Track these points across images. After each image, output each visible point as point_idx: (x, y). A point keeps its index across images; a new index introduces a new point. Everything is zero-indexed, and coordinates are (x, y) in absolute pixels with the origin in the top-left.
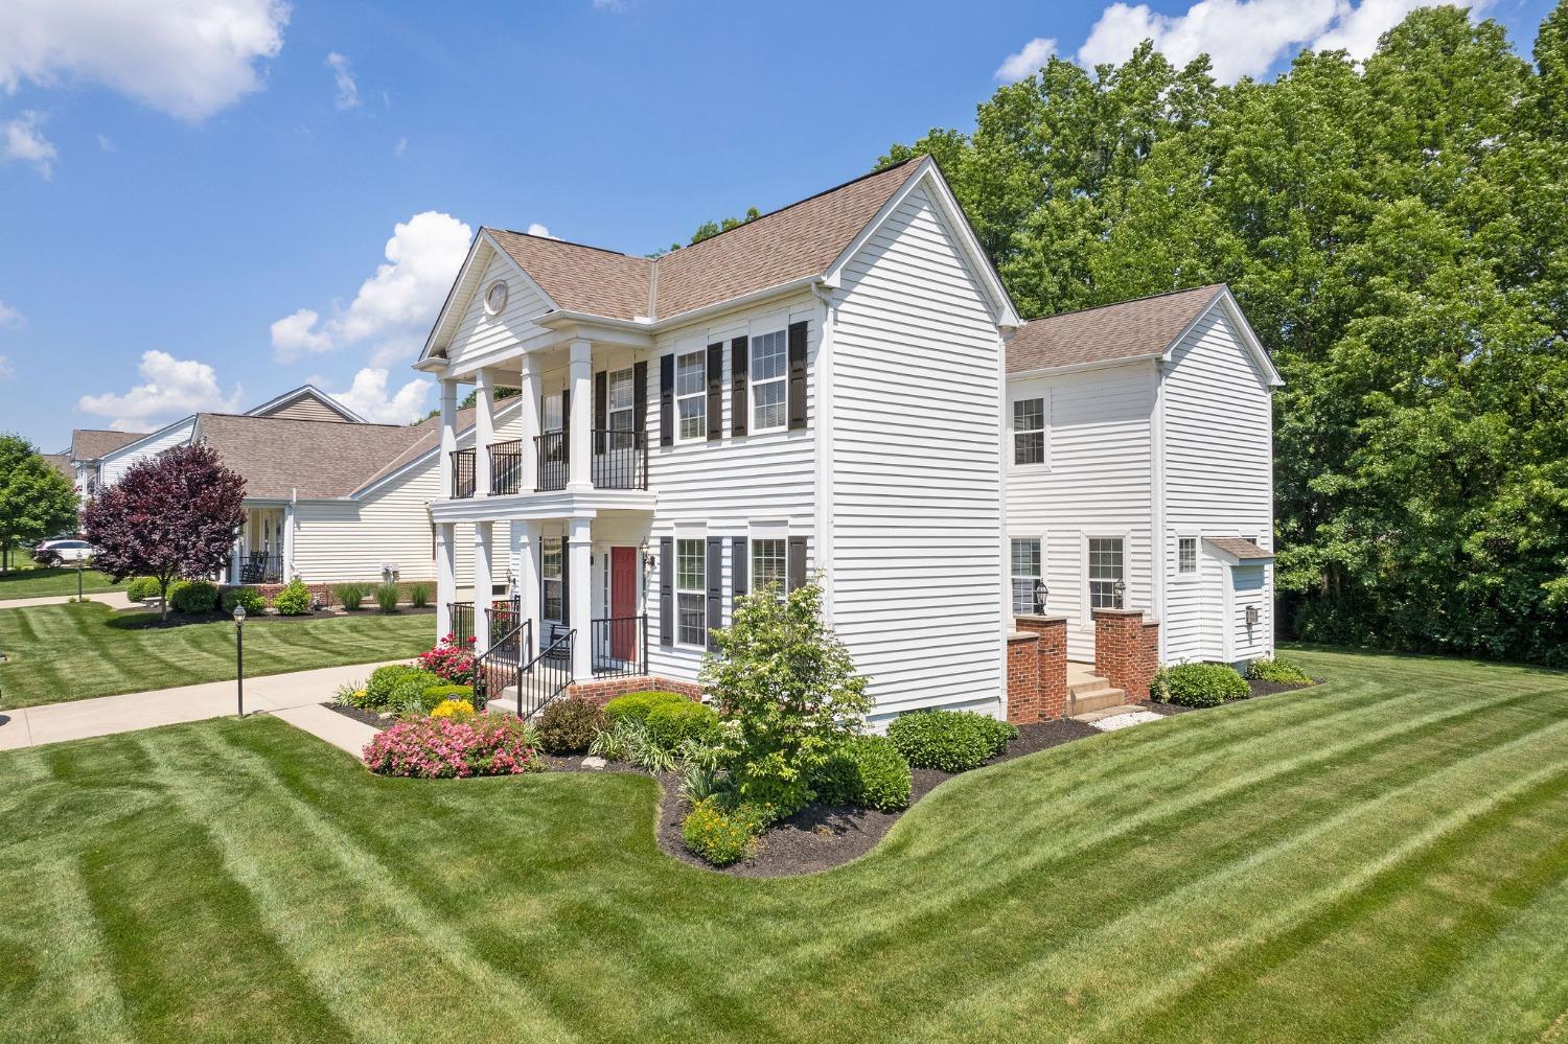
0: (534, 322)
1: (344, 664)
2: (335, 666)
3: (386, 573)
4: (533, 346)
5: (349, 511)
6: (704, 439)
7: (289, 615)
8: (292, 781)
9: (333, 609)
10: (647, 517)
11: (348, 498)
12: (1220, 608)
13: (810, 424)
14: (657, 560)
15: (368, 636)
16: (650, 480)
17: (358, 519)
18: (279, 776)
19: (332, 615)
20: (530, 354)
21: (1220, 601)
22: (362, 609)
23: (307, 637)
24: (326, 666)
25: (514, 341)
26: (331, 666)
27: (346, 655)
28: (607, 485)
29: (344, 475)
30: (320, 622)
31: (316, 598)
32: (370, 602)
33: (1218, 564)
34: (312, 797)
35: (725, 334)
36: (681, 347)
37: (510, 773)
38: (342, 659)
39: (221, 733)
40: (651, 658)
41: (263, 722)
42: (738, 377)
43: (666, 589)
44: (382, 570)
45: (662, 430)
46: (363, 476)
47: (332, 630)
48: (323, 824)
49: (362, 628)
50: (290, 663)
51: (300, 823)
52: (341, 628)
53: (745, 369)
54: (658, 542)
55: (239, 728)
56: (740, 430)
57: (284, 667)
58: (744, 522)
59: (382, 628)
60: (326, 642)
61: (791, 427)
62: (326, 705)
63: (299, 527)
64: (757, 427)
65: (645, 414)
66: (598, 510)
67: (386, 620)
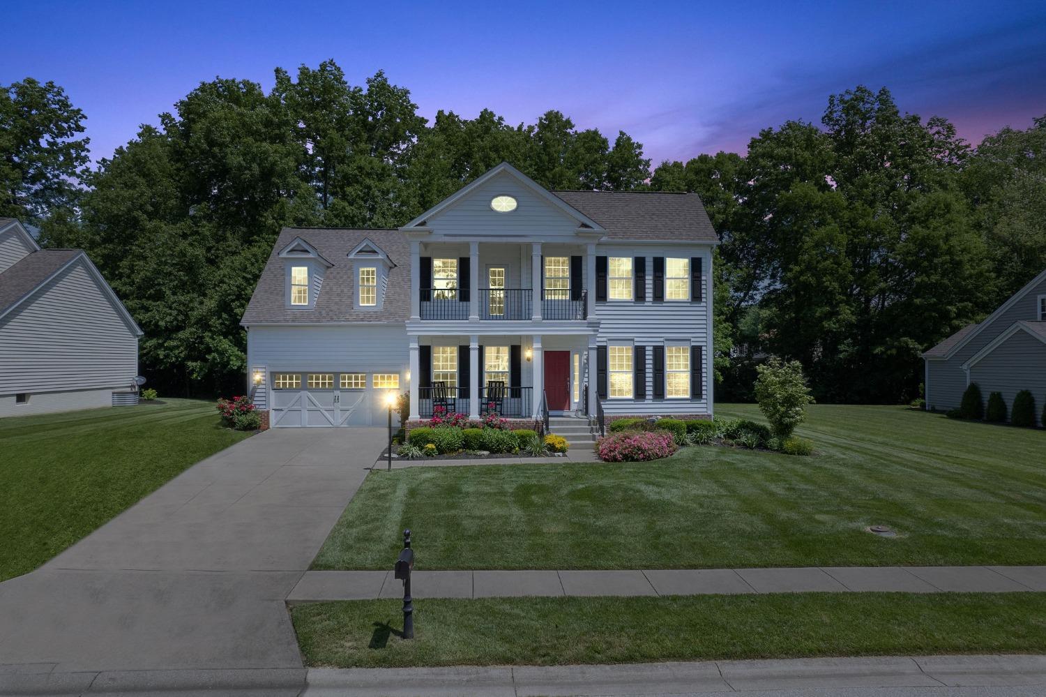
6: (632, 300)
13: (704, 300)
35: (649, 254)
36: (611, 254)
43: (601, 371)
53: (662, 271)
56: (658, 298)
58: (662, 339)
61: (693, 300)
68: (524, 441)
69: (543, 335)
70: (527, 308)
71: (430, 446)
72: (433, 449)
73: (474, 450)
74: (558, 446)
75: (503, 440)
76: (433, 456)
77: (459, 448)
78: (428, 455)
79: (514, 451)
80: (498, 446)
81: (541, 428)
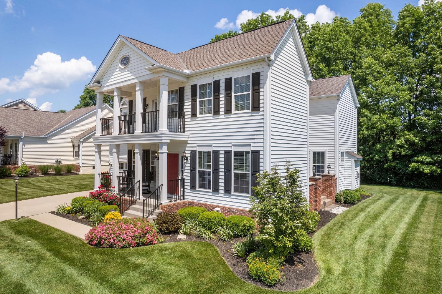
0: (146, 69)
1: (51, 195)
2: (48, 196)
3: (57, 162)
4: (141, 79)
5: (44, 140)
6: (212, 115)
7: (21, 176)
8: (57, 253)
9: (38, 174)
10: (186, 142)
11: (43, 136)
12: (351, 173)
13: (261, 109)
14: (189, 158)
15: (54, 183)
16: (186, 129)
17: (47, 143)
18: (50, 250)
19: (38, 176)
20: (140, 82)
21: (351, 171)
22: (49, 174)
23: (31, 185)
24: (44, 196)
25: (133, 77)
26: (46, 196)
27: (51, 191)
28: (172, 131)
29: (41, 128)
30: (34, 179)
31: (31, 170)
32: (51, 171)
33: (350, 160)
34: (72, 262)
35: (222, 77)
36: (201, 81)
37: (153, 244)
38: (49, 193)
39: (11, 228)
40: (186, 194)
41: (28, 222)
42: (228, 92)
43: (193, 169)
44: (55, 161)
45: (192, 111)
46: (49, 128)
47: (39, 181)
48: (83, 277)
49: (50, 181)
50: (29, 195)
51: (71, 277)
52: (42, 181)
53: (230, 89)
54: (190, 152)
55: (19, 226)
56: (228, 111)
57: (27, 197)
58: (230, 145)
59: (58, 180)
60: (38, 186)
61: (252, 110)
62: (51, 212)
63: (25, 146)
64: (236, 110)
65: (183, 105)
66: (170, 140)
67: (58, 178)
77: (79, 211)
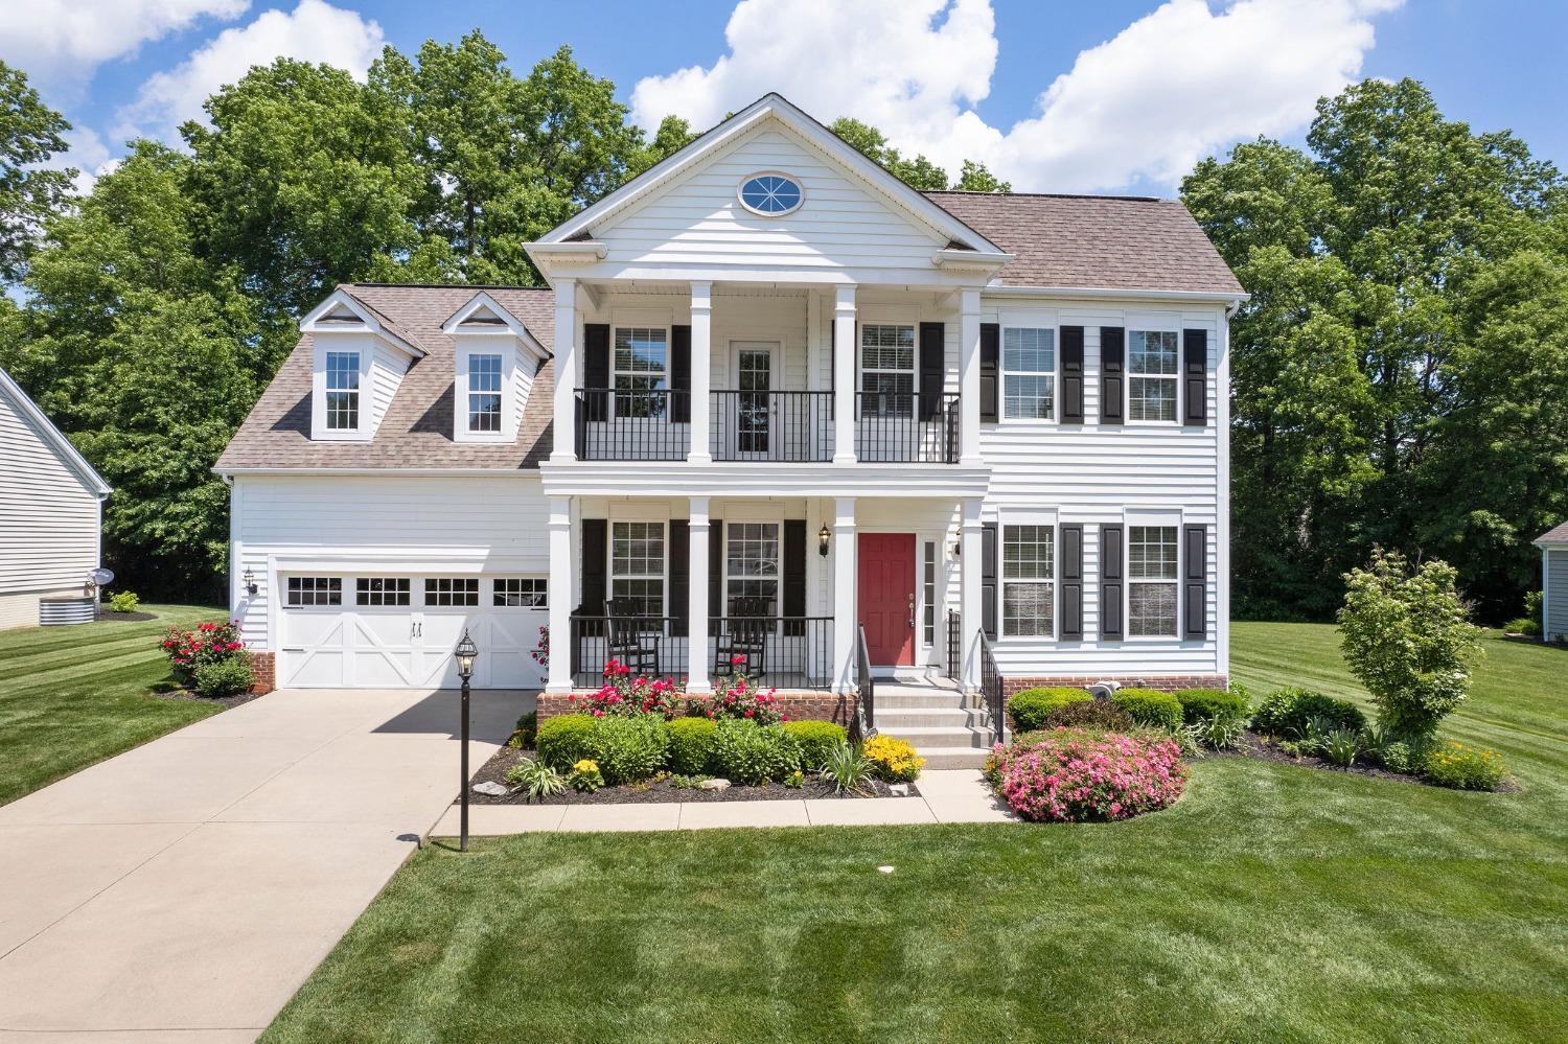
6: (1054, 422)
13: (1209, 423)
35: (1090, 321)
36: (1011, 319)
42: (1111, 366)
43: (987, 579)
53: (1119, 359)
56: (1111, 416)
58: (1119, 509)
61: (1185, 424)
64: (1134, 417)
68: (814, 753)
69: (859, 498)
70: (822, 436)
71: (585, 765)
72: (591, 775)
73: (691, 775)
74: (897, 767)
75: (763, 752)
76: (591, 792)
77: (656, 769)
78: (579, 791)
79: (789, 781)
80: (751, 766)
81: (855, 717)
